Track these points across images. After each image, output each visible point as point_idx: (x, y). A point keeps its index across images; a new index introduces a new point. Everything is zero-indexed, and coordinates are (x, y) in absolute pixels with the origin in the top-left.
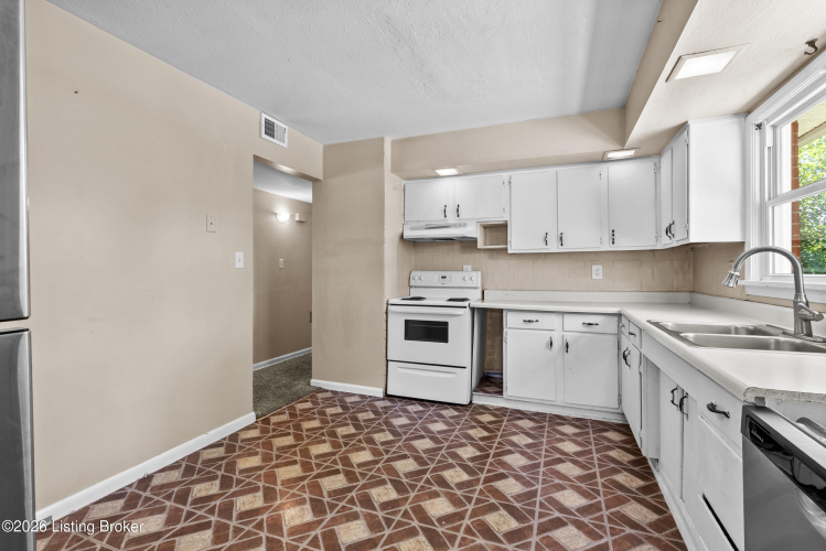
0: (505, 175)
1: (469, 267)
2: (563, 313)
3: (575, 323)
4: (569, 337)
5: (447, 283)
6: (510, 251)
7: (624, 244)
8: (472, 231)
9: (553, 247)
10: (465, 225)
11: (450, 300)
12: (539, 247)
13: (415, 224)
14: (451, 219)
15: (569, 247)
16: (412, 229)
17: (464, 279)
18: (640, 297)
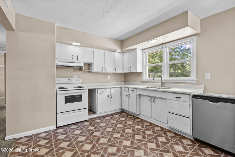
0: (92, 49)
1: (76, 76)
2: (111, 88)
3: (113, 90)
4: (112, 94)
5: (70, 82)
6: (93, 72)
7: (118, 71)
8: (82, 65)
9: (104, 71)
10: (80, 63)
11: (75, 87)
12: (100, 71)
13: (60, 60)
14: (75, 60)
15: (107, 71)
16: (59, 62)
17: (77, 80)
18: (117, 83)
